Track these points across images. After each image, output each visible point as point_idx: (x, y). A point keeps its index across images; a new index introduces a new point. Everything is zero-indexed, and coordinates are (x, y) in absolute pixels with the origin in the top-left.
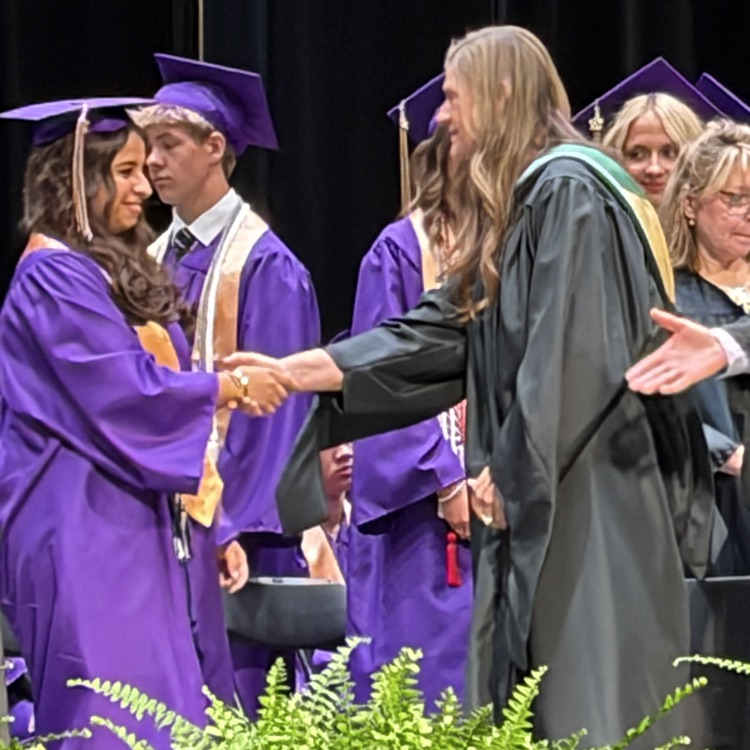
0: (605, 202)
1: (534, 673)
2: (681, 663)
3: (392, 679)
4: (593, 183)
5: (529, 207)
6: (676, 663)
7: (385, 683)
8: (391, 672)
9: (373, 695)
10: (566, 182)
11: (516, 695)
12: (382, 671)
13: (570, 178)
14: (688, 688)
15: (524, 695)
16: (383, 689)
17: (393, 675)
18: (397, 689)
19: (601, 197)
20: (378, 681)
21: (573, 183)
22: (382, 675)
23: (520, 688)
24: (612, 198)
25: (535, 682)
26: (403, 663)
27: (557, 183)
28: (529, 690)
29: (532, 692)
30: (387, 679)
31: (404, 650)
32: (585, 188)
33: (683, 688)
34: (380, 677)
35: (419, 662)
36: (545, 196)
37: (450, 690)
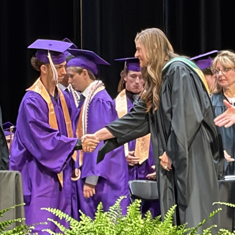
0: (190, 72)
1: (173, 207)
2: (215, 204)
3: (133, 208)
4: (186, 67)
5: (168, 76)
6: (213, 204)
7: (131, 209)
8: (132, 206)
9: (127, 213)
10: (178, 68)
11: (168, 213)
12: (130, 206)
13: (179, 66)
14: (216, 211)
15: (170, 213)
16: (130, 211)
17: (133, 207)
18: (134, 211)
19: (188, 71)
20: (129, 209)
21: (180, 68)
22: (130, 207)
23: (169, 211)
24: (192, 71)
25: (173, 209)
26: (136, 204)
27: (176, 68)
28: (172, 211)
29: (172, 212)
30: (131, 208)
31: (136, 200)
32: (184, 69)
33: (215, 211)
34: (129, 208)
35: (140, 203)
36: (172, 72)
37: (149, 211)
